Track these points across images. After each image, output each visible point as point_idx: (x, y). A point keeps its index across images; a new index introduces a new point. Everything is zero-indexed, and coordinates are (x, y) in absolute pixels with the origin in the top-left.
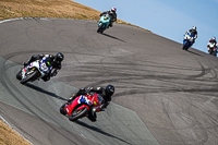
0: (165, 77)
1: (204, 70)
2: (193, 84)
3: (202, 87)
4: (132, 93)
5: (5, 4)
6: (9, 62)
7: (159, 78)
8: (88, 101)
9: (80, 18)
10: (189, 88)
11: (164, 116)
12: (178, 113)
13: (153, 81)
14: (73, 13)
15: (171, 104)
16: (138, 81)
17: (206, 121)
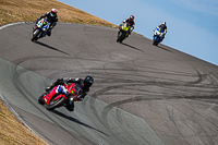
0: (166, 84)
1: (200, 76)
2: (193, 90)
3: (201, 94)
4: (138, 99)
5: (5, 7)
6: (19, 67)
7: (161, 84)
8: (65, 90)
9: (77, 22)
10: (190, 94)
11: (171, 123)
12: (183, 120)
13: (155, 88)
14: (70, 17)
15: (175, 111)
16: (141, 88)
17: (210, 129)
